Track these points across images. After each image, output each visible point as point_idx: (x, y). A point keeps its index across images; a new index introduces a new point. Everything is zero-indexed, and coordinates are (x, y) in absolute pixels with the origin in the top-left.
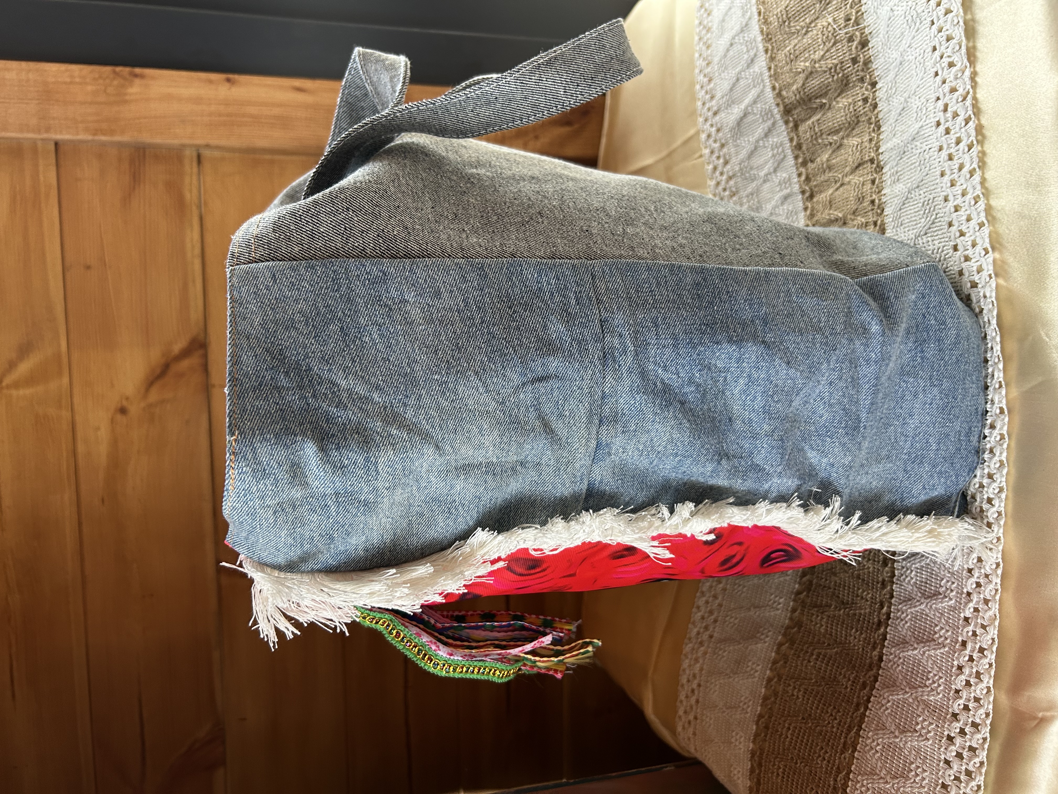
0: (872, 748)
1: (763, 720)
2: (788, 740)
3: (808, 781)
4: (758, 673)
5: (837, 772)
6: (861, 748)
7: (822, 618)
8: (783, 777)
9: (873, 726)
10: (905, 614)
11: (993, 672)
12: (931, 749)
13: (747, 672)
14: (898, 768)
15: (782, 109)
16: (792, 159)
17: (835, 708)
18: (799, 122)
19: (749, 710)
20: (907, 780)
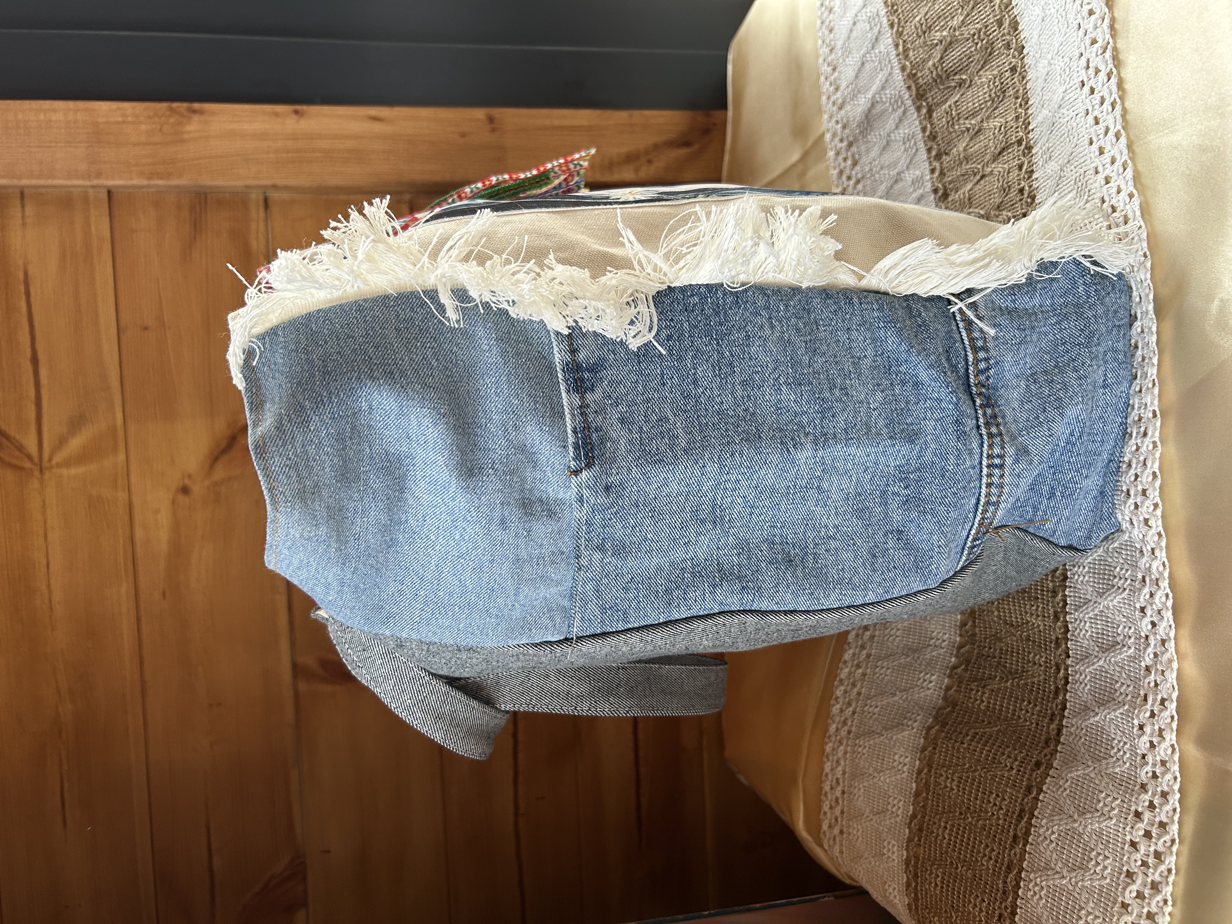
0: (1046, 838)
1: (916, 821)
2: (945, 841)
3: (971, 887)
4: (908, 766)
5: (1006, 872)
6: (1033, 840)
7: (984, 693)
8: (942, 887)
9: (1048, 811)
10: (1084, 676)
11: (1175, 725)
12: (1114, 830)
13: (894, 768)
14: (1076, 858)
15: (914, 92)
16: (924, 152)
17: (998, 796)
18: (934, 107)
19: (899, 813)
20: (1086, 871)
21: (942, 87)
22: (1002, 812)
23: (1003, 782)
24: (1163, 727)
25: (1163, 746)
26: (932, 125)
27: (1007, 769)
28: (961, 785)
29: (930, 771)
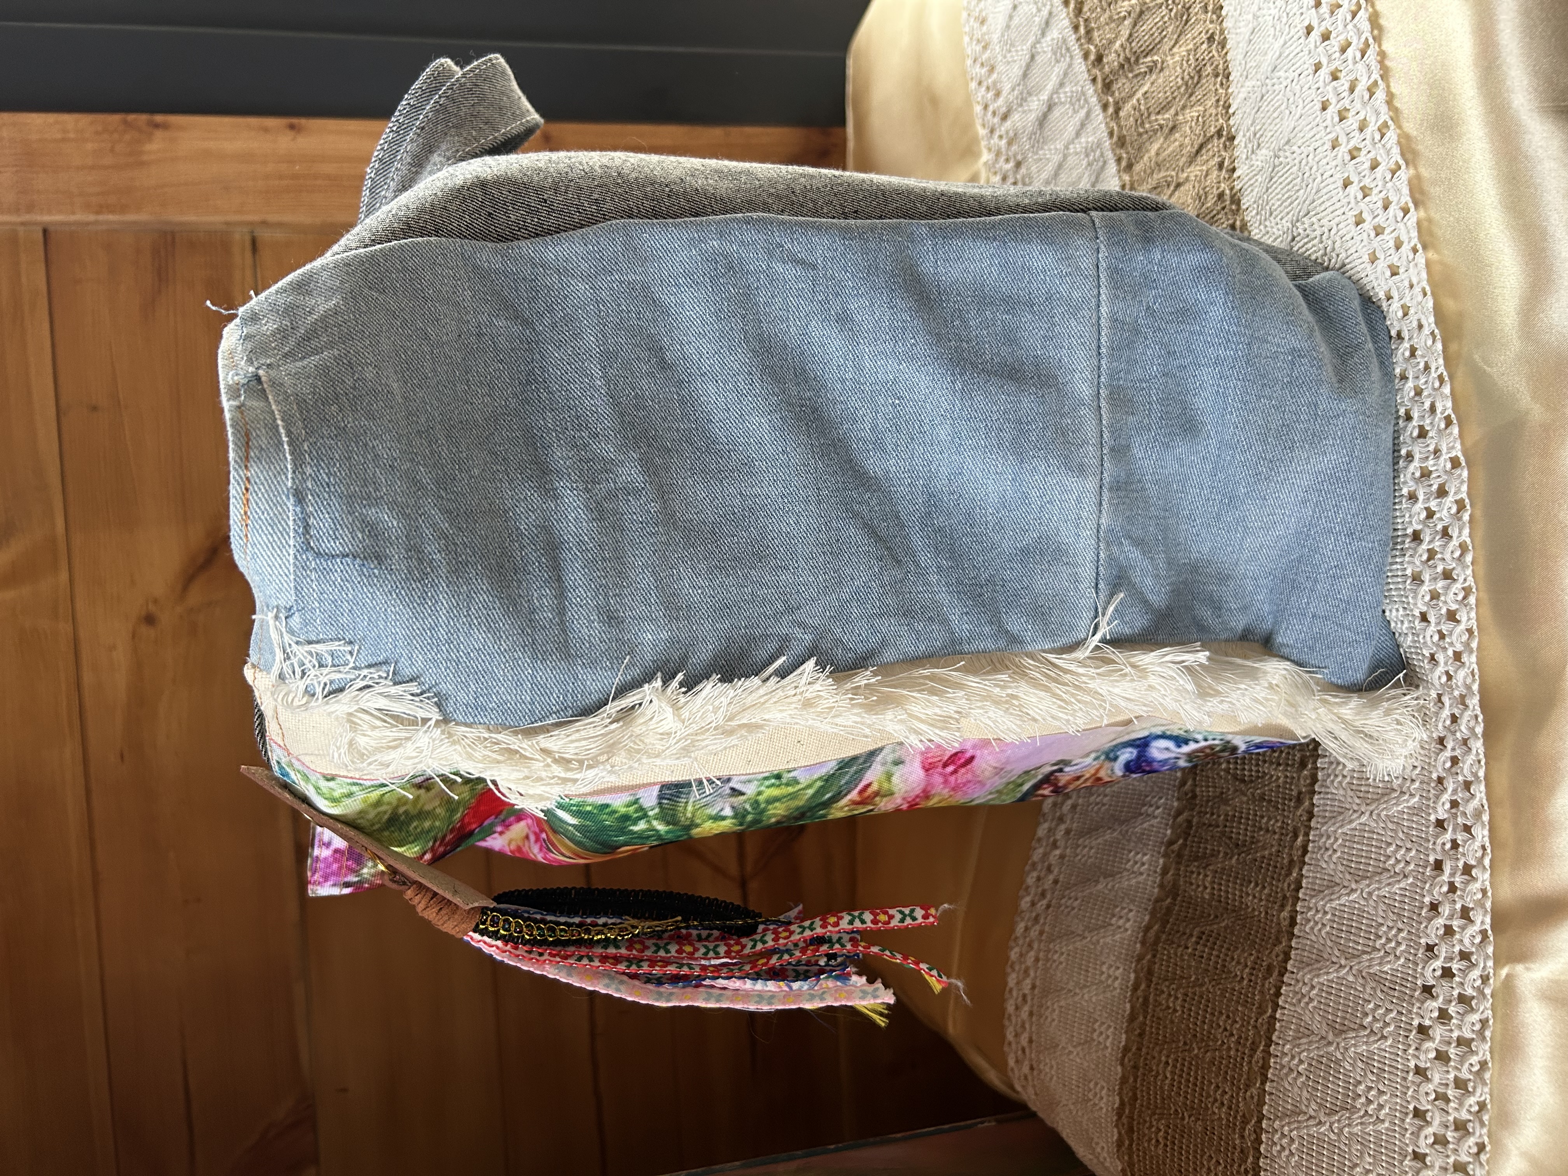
0: (1291, 1070)
1: (1130, 1054)
2: (1167, 1081)
4: (1119, 980)
5: (1243, 1121)
6: (1274, 1075)
7: (1206, 876)
8: (1165, 1145)
9: (1291, 1033)
13: (1102, 982)
14: (1337, 1096)
16: (1113, 164)
17: (1228, 1017)
18: (1121, 103)
19: (1108, 1044)
20: (1353, 1113)
21: (1130, 75)
22: (1233, 1039)
26: (1119, 126)
27: (1237, 979)
28: (1186, 1005)
29: (1149, 986)
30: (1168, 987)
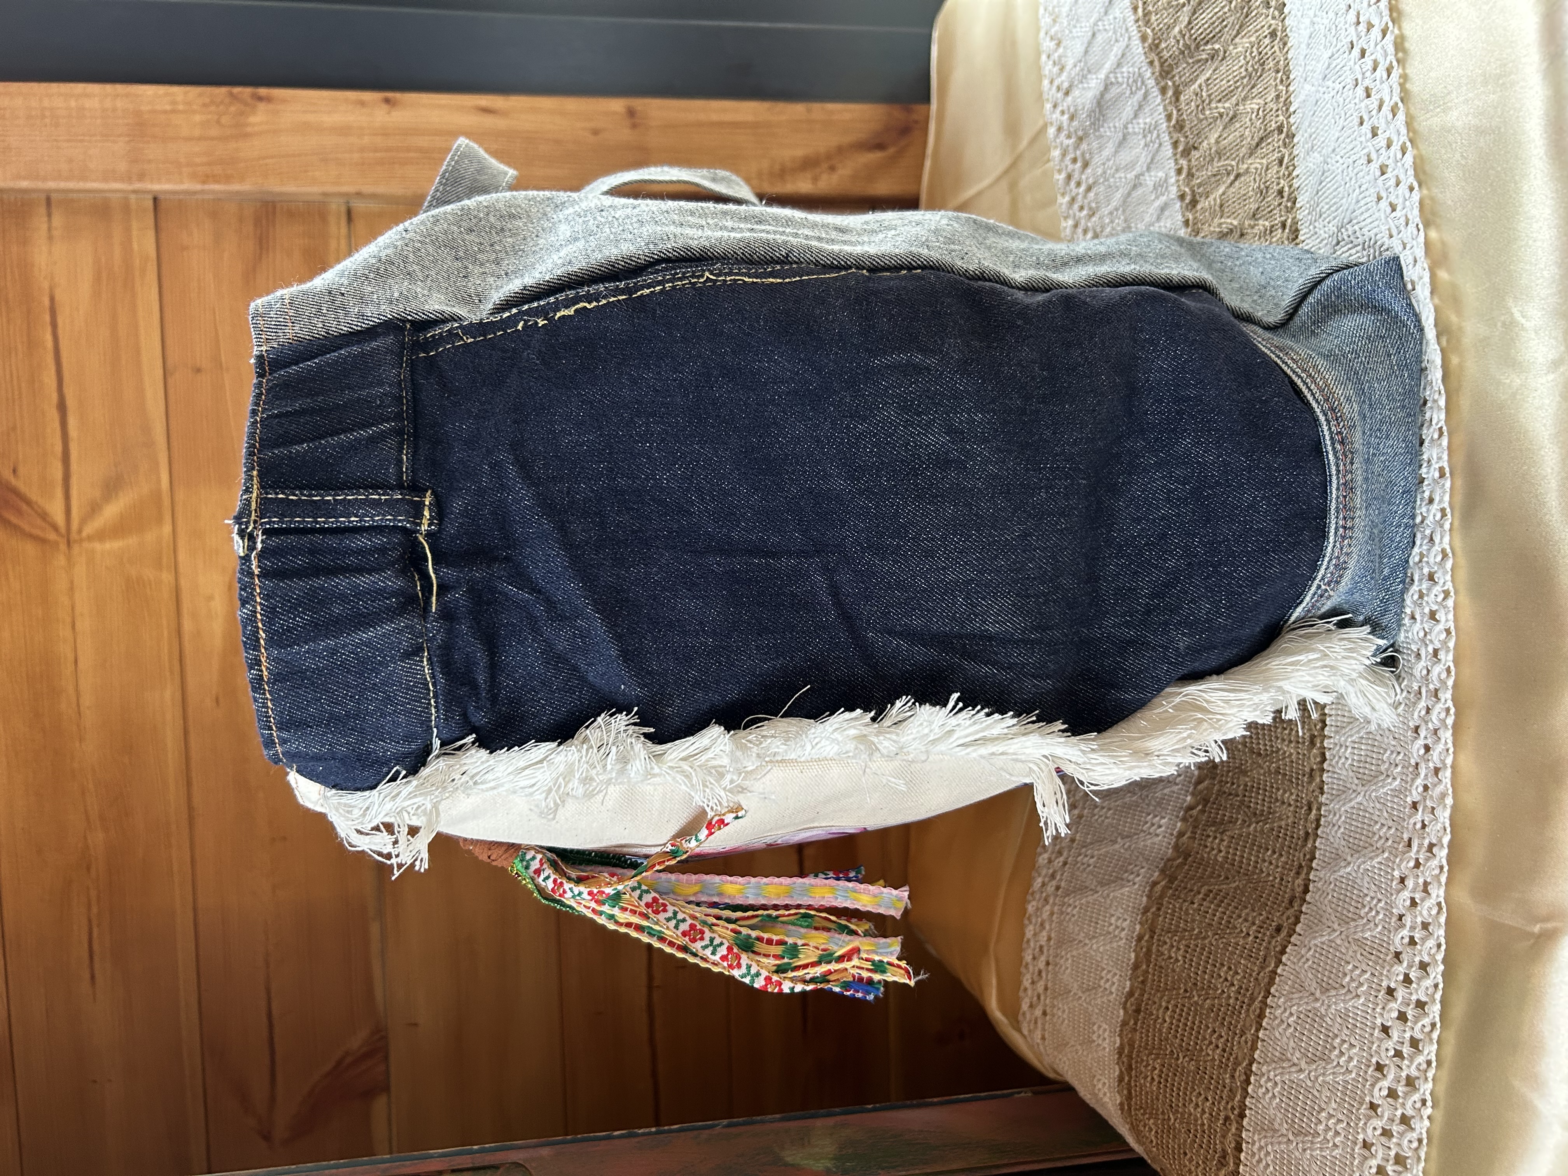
0: (1282, 1021)
1: (1133, 1000)
2: (1166, 1025)
3: (1193, 1082)
4: (1126, 931)
5: (1235, 1063)
6: (1268, 1024)
7: (1222, 840)
8: (1160, 1082)
9: (1288, 988)
10: (1338, 816)
11: (1443, 879)
12: (1363, 1011)
13: (1110, 933)
14: (1316, 1047)
15: (1158, 69)
16: (1169, 147)
17: (1230, 968)
18: (1181, 87)
19: (1113, 990)
20: (1328, 1063)
21: (1191, 61)
22: (1233, 989)
23: (1237, 952)
24: (1428, 880)
25: (1428, 904)
26: (1179, 110)
27: (1243, 935)
28: (1188, 956)
29: (1152, 937)
30: (1171, 938)
